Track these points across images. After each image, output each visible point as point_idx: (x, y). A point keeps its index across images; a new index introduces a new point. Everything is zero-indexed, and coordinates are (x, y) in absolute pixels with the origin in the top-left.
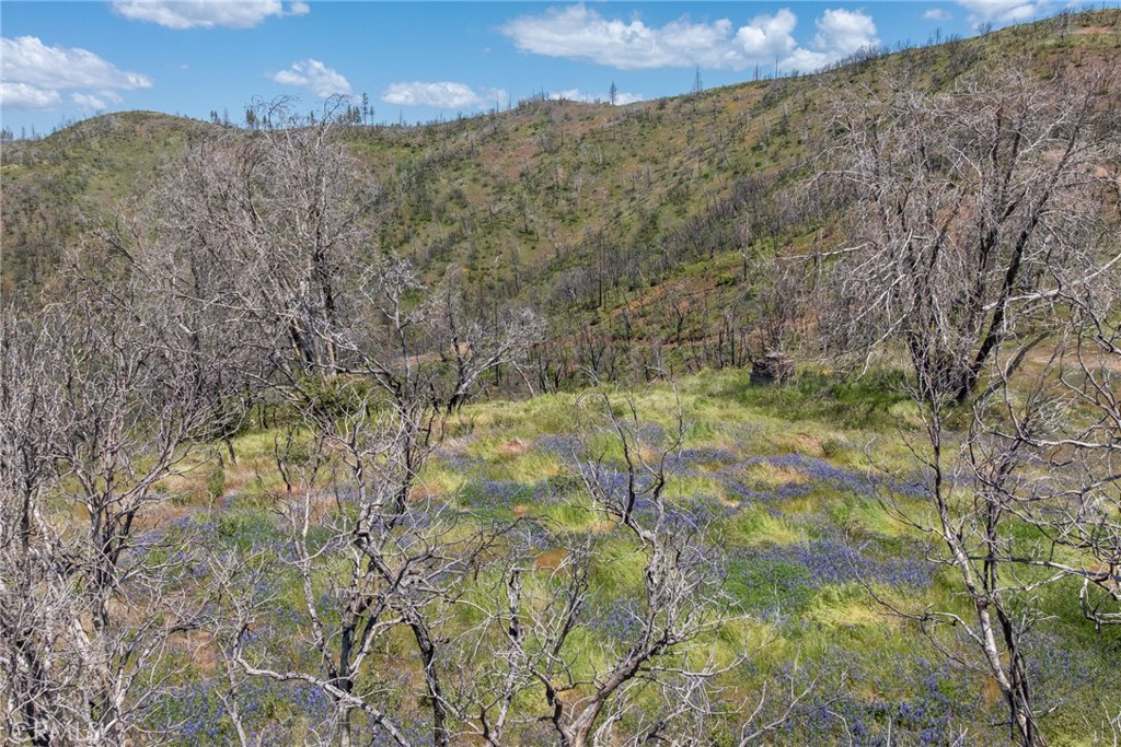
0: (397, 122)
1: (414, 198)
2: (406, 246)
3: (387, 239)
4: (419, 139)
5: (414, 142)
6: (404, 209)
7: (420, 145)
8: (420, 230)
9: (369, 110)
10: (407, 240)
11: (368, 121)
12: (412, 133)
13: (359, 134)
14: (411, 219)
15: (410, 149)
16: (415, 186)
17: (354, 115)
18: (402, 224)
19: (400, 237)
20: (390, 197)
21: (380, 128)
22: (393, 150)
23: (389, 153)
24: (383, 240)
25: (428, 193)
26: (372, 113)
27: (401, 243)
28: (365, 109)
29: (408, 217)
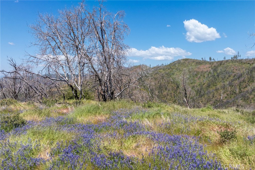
0: (247, 58)
1: (249, 76)
2: (246, 88)
3: (241, 87)
4: (252, 62)
5: (251, 63)
6: (246, 79)
7: (252, 63)
8: (250, 84)
9: (239, 56)
10: (246, 87)
11: (239, 58)
12: (250, 60)
13: (236, 61)
14: (248, 82)
15: (250, 64)
16: (250, 73)
17: (235, 57)
18: (245, 83)
19: (244, 86)
20: (243, 76)
21: (242, 60)
22: (245, 65)
23: (244, 66)
24: (240, 86)
25: (253, 75)
26: (240, 56)
27: (245, 88)
28: (238, 55)
29: (247, 81)
